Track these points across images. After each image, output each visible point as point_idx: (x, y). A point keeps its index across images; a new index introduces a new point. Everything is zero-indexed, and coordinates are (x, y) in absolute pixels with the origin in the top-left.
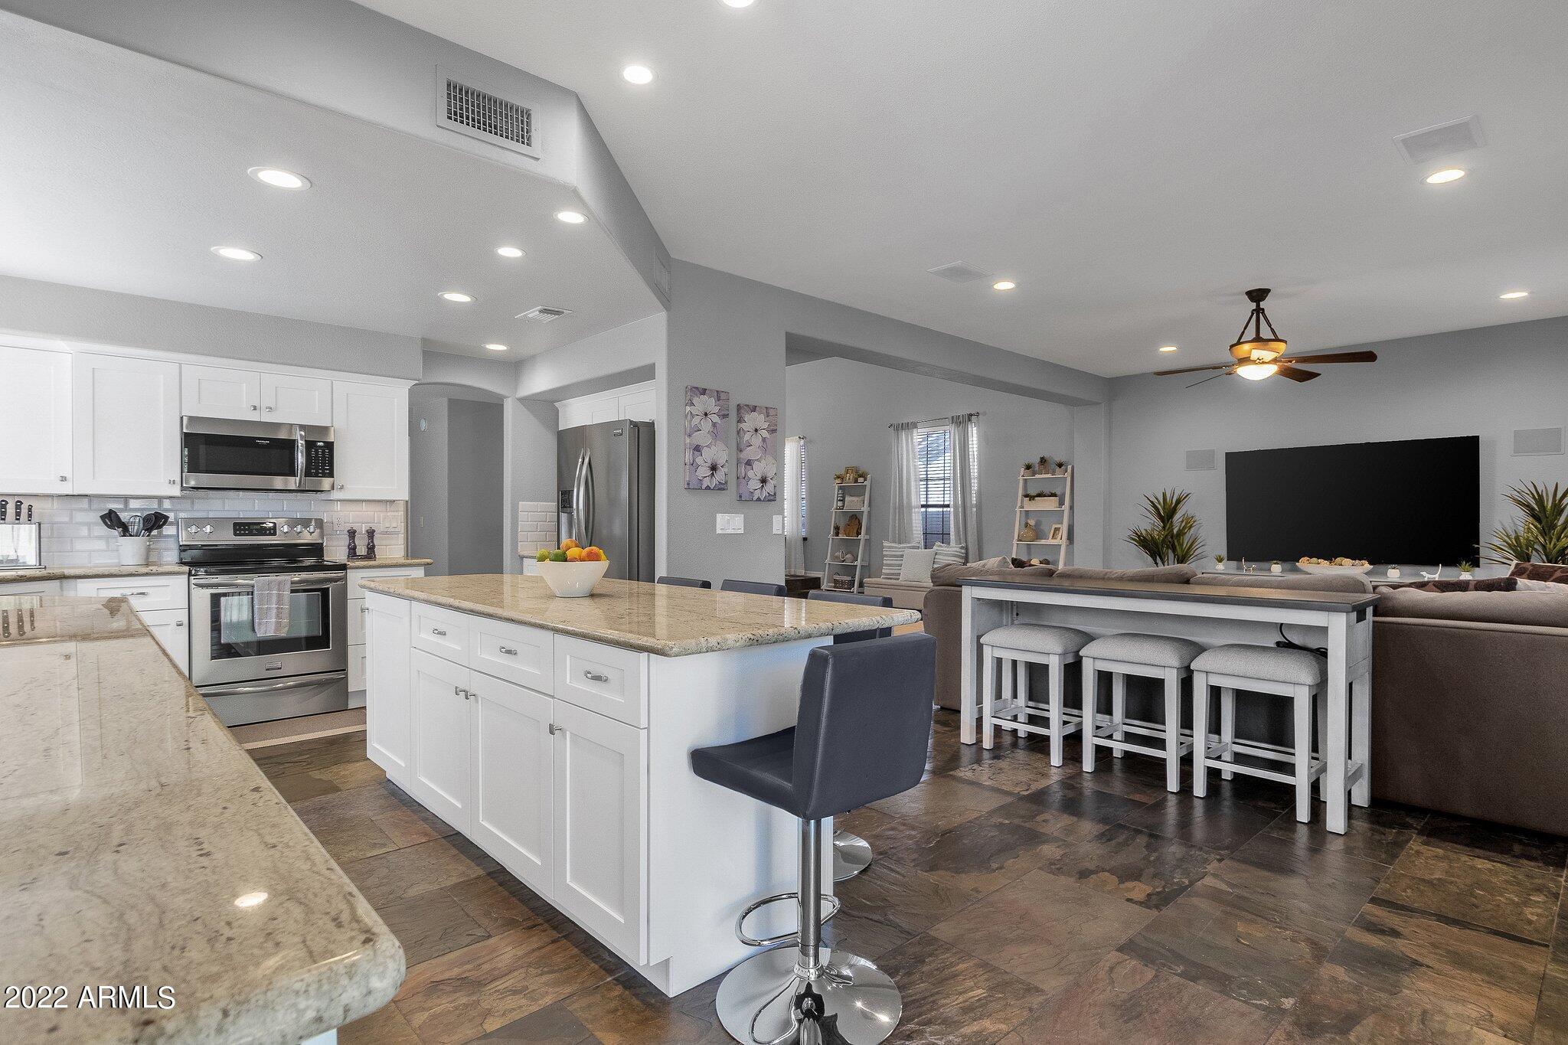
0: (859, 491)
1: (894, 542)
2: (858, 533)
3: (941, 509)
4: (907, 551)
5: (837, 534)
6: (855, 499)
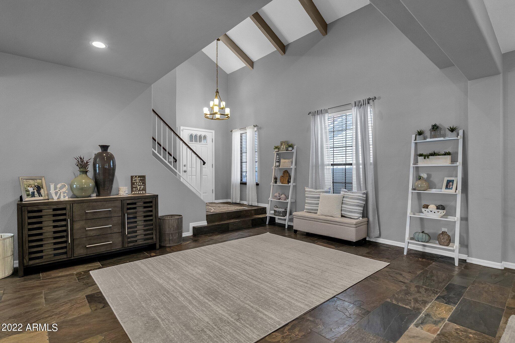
0: (289, 156)
1: (312, 188)
2: (289, 182)
3: (344, 167)
4: (322, 195)
5: (276, 182)
6: (287, 161)
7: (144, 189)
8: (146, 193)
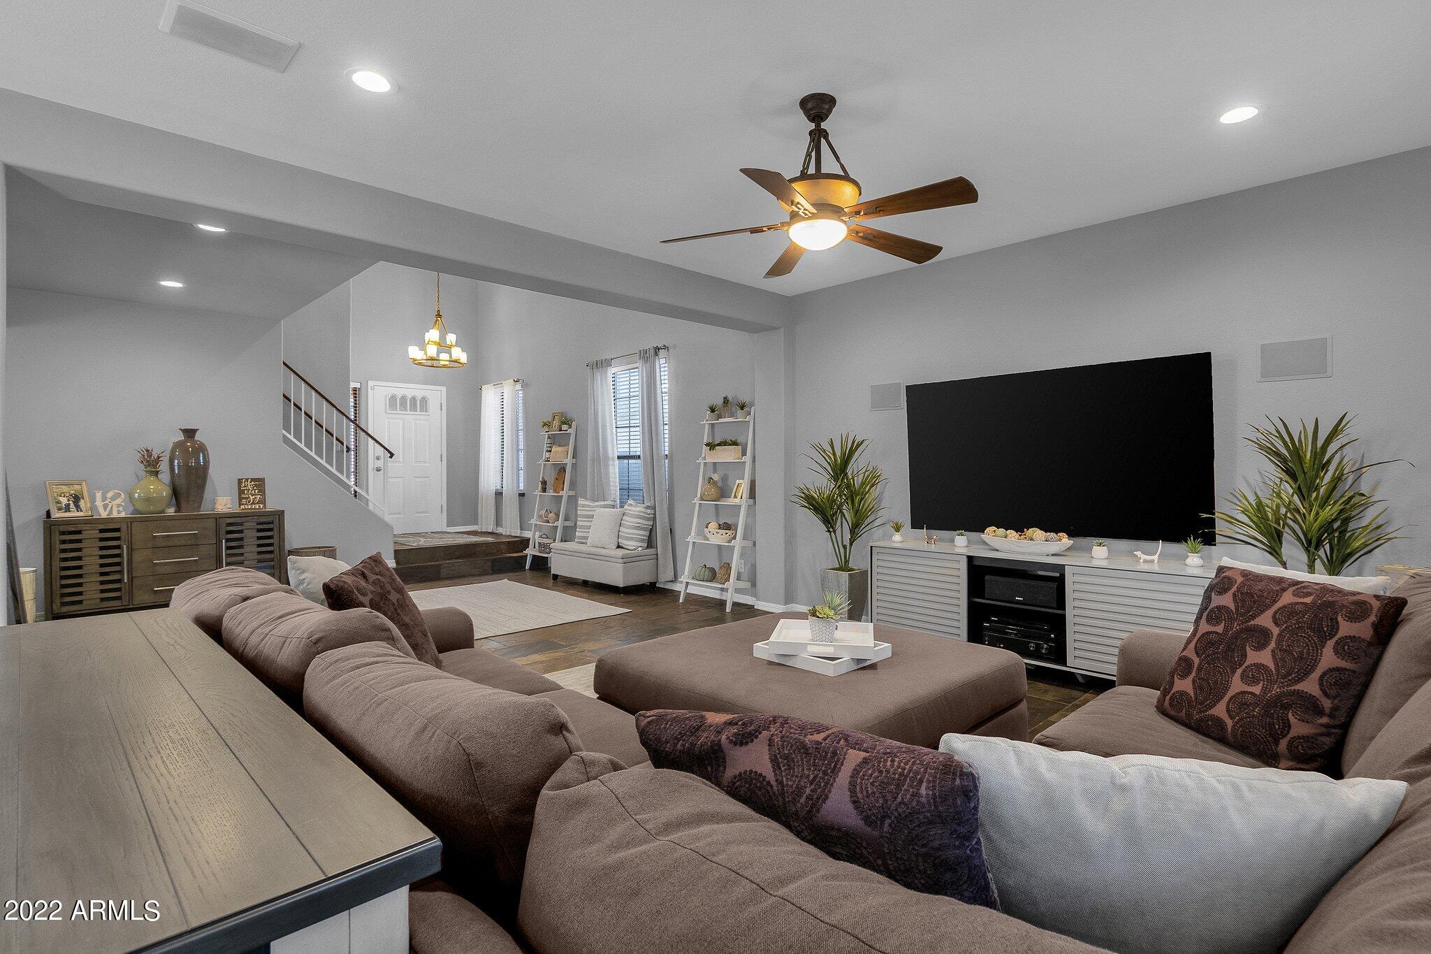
0: (563, 440)
1: (589, 499)
2: (562, 489)
4: (603, 510)
6: (560, 449)
7: (263, 501)
8: (265, 507)
